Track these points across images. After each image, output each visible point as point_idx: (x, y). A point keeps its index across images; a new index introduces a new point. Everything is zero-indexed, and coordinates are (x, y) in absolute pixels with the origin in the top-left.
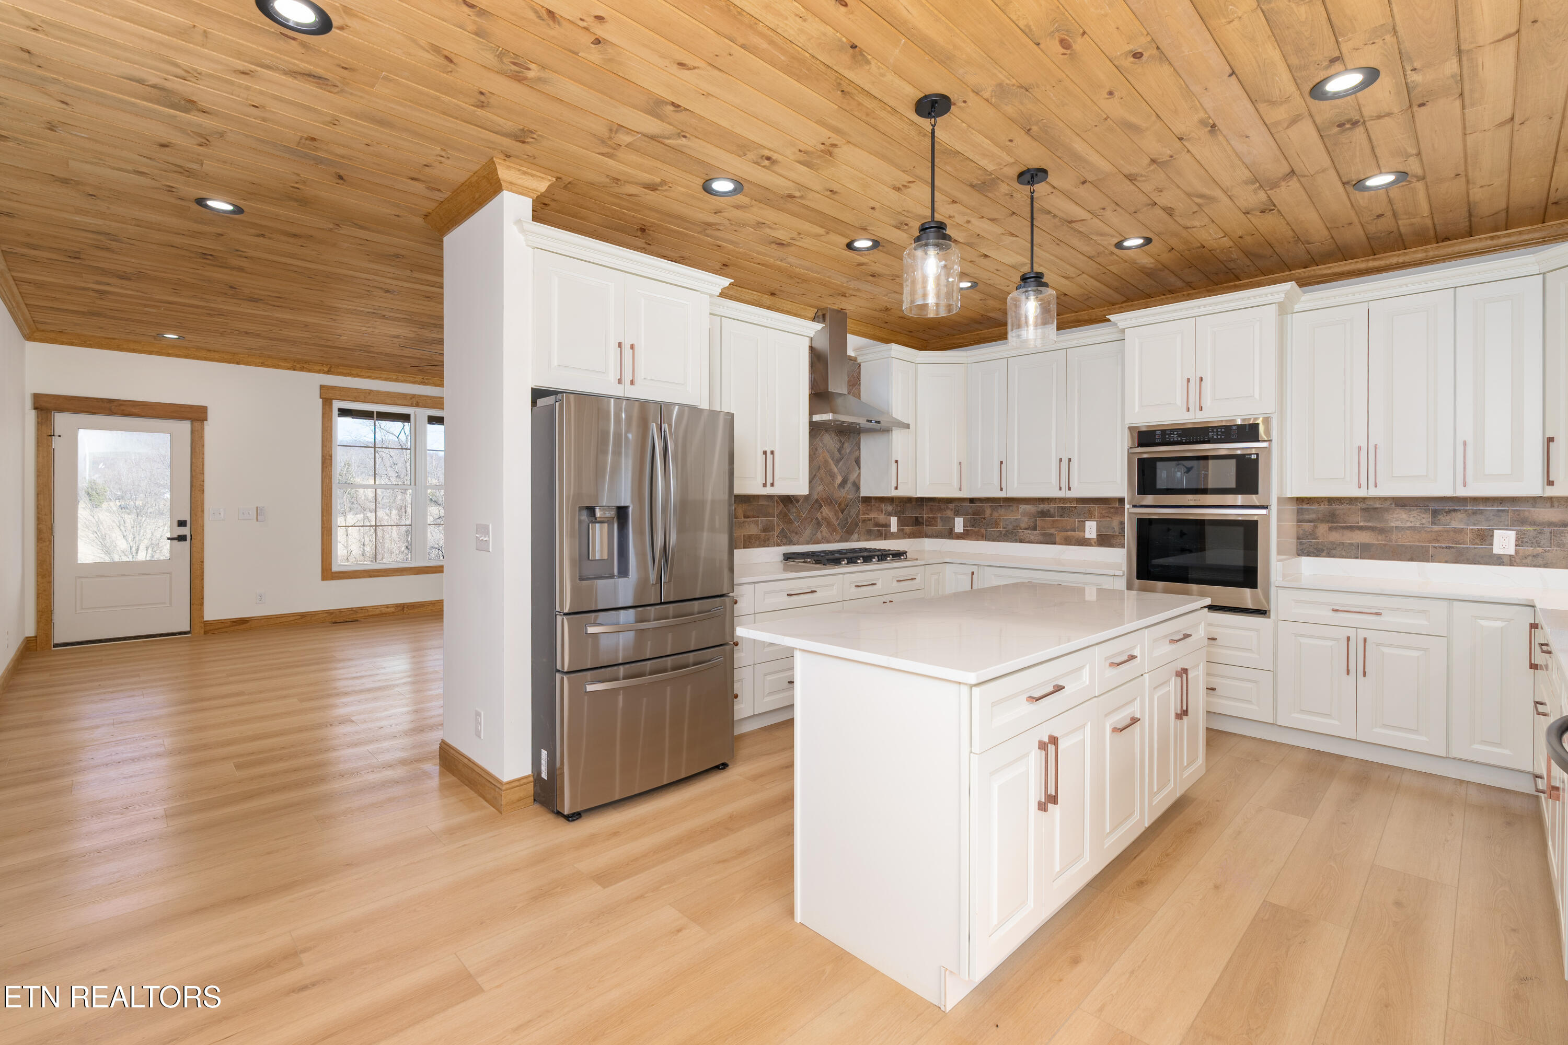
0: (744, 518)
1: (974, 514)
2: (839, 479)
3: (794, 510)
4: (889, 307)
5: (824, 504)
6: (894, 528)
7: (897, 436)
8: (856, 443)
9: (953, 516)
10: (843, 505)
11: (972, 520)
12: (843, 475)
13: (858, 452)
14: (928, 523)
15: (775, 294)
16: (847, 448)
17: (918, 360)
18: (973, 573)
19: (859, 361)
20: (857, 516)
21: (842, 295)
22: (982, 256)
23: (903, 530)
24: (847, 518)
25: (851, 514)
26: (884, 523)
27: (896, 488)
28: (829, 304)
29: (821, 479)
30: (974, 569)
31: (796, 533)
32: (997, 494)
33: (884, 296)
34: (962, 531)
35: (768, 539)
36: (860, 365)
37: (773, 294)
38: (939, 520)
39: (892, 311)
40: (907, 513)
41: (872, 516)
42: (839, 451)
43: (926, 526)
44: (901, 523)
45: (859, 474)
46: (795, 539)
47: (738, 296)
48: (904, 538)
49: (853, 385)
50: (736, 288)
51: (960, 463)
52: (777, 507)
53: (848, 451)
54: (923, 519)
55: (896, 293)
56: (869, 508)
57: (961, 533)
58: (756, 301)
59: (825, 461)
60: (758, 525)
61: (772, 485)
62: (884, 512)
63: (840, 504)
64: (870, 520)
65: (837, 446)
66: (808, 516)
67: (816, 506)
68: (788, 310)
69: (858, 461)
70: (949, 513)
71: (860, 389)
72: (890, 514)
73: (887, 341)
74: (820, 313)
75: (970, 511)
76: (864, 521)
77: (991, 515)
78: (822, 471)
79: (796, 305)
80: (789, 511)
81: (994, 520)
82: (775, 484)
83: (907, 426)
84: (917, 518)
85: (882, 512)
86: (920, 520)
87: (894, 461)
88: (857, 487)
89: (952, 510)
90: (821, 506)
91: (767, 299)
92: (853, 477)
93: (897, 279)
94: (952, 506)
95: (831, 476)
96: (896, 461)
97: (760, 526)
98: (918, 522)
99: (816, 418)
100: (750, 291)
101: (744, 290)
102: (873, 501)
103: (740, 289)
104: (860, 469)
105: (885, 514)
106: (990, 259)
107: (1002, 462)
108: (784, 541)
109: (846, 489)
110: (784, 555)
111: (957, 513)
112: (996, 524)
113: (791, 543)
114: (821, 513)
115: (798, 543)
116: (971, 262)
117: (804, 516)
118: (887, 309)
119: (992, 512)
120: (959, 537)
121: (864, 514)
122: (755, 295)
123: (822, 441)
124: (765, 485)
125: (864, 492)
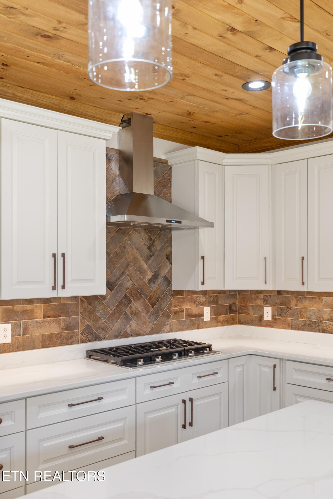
0: (44, 317)
1: (281, 304)
2: (149, 275)
3: (101, 307)
4: (191, 111)
5: (134, 299)
6: (207, 316)
7: (203, 233)
8: (167, 240)
9: (262, 305)
10: (153, 299)
11: (279, 310)
12: (153, 270)
13: (169, 248)
14: (240, 311)
15: (74, 99)
16: (158, 245)
17: (225, 162)
18: (275, 366)
19: (170, 164)
20: (169, 308)
21: (141, 99)
22: (267, 49)
23: (216, 319)
24: (158, 311)
25: (162, 306)
26: (197, 313)
27: (203, 283)
28: (132, 108)
29: (130, 276)
30: (276, 362)
31: (103, 329)
32: (298, 288)
33: (181, 99)
34: (271, 320)
35: (72, 337)
36: (171, 168)
37: (72, 98)
38: (250, 309)
39: (195, 115)
40: (220, 303)
41: (184, 307)
42: (149, 248)
43: (239, 313)
44: (215, 313)
45: (171, 270)
46: (101, 336)
47: (35, 99)
48: (217, 326)
49: (164, 186)
50: (31, 91)
51: (265, 258)
52: (81, 305)
53: (159, 248)
54: (236, 307)
55: (192, 95)
56: (181, 300)
57: (269, 321)
58: (56, 105)
59: (134, 258)
60: (59, 324)
61: (63, 287)
62: (197, 303)
63: (150, 299)
64: (182, 311)
65: (146, 243)
66: (116, 312)
67: (125, 301)
68: (92, 114)
69: (169, 258)
70: (259, 302)
71: (171, 189)
72: (203, 305)
73: (193, 144)
74: (125, 118)
75: (278, 301)
76: (176, 313)
77: (296, 306)
78: (131, 269)
79: (99, 109)
80: (95, 308)
81: (299, 310)
82: (66, 286)
83: (211, 225)
84: (230, 307)
85: (195, 303)
86: (234, 308)
87: (200, 258)
88: (168, 281)
89: (261, 299)
90: (130, 302)
91: (67, 103)
92: (164, 272)
93: (187, 79)
94: (261, 296)
95: (141, 273)
96: (203, 258)
97: (62, 325)
98: (230, 310)
99: (115, 219)
100: (47, 95)
101: (40, 94)
102: (186, 294)
103: (35, 92)
104: (171, 264)
105: (197, 305)
106: (275, 52)
107: (303, 258)
108: (90, 337)
109: (157, 283)
110: (87, 352)
111: (266, 303)
112: (301, 314)
113: (97, 338)
114: (130, 308)
115: (105, 339)
116: (257, 56)
117: (111, 312)
118: (190, 114)
119: (297, 303)
120: (268, 324)
121: (176, 306)
122: (54, 100)
123: (130, 239)
124: (54, 288)
125: (175, 286)
